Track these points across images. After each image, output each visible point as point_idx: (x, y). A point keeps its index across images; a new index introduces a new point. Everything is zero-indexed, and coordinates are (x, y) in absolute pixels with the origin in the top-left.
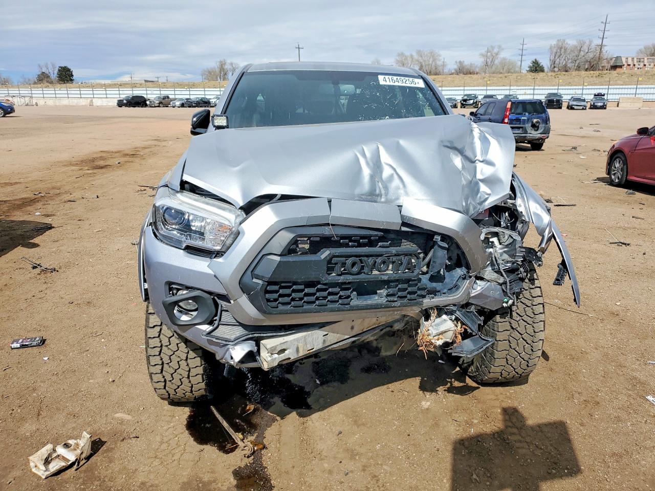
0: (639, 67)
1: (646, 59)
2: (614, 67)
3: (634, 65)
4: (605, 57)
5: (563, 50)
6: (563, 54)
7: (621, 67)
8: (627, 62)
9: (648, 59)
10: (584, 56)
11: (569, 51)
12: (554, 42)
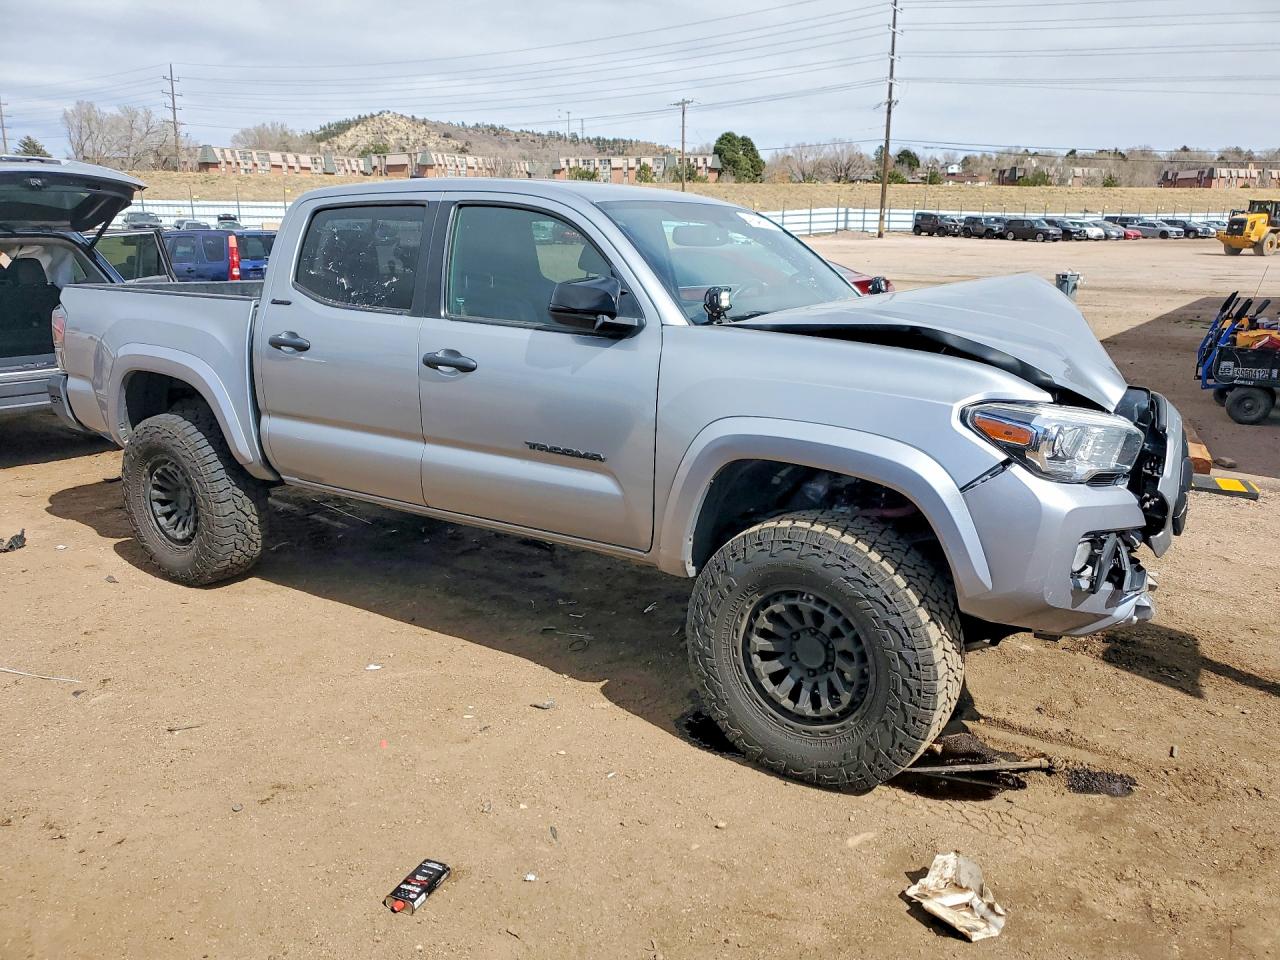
0: (246, 167)
1: (254, 153)
2: (205, 166)
3: (238, 163)
4: (185, 145)
5: (93, 123)
6: (96, 132)
7: (216, 165)
8: (223, 156)
9: (258, 154)
10: (141, 140)
11: (108, 126)
12: (70, 106)
